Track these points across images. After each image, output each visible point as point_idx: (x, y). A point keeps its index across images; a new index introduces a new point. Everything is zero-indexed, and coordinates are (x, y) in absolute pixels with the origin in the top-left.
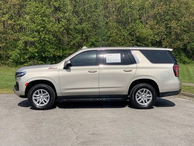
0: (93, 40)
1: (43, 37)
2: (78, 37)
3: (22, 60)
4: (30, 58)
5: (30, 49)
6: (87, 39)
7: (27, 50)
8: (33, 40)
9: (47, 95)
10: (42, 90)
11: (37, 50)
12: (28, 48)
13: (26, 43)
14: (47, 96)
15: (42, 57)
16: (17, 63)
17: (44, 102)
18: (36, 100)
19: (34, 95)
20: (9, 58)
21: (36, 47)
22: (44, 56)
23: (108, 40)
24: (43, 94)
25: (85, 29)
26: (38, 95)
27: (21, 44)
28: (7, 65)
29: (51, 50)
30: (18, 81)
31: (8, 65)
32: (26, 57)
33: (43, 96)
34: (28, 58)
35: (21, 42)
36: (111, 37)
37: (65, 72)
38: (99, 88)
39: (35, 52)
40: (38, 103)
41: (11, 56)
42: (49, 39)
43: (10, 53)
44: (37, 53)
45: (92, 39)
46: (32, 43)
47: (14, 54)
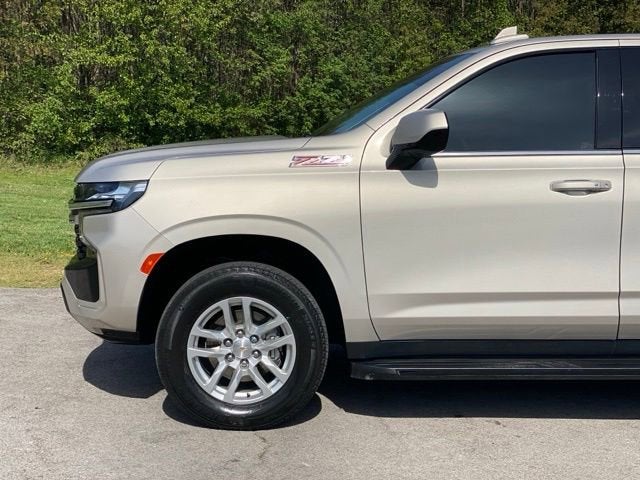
0: (338, 69)
1: (151, 49)
2: (278, 54)
3: (70, 137)
4: (99, 131)
5: (103, 98)
6: (314, 63)
7: (90, 99)
8: (111, 60)
9: (280, 332)
10: (247, 301)
11: (126, 102)
12: (93, 90)
13: (85, 73)
14: (279, 342)
15: (145, 127)
16: (50, 147)
17: (259, 380)
18: (209, 365)
19: (197, 331)
20: (22, 129)
21: (123, 91)
22: (152, 123)
23: (392, 70)
24: (255, 329)
25: (308, 26)
26: (221, 335)
27: (65, 76)
28: (13, 155)
29: (179, 103)
30: (90, 237)
31: (18, 153)
32: (86, 127)
33: (255, 338)
34: (94, 130)
35: (67, 67)
36: (403, 57)
37: (400, 188)
38: (619, 295)
39: (119, 107)
40: (224, 382)
41: (28, 121)
42: (172, 59)
43: (27, 108)
44: (128, 110)
45: (334, 63)
46: (110, 77)
47: (42, 112)
